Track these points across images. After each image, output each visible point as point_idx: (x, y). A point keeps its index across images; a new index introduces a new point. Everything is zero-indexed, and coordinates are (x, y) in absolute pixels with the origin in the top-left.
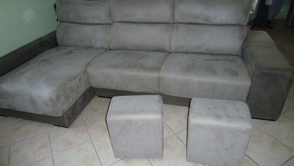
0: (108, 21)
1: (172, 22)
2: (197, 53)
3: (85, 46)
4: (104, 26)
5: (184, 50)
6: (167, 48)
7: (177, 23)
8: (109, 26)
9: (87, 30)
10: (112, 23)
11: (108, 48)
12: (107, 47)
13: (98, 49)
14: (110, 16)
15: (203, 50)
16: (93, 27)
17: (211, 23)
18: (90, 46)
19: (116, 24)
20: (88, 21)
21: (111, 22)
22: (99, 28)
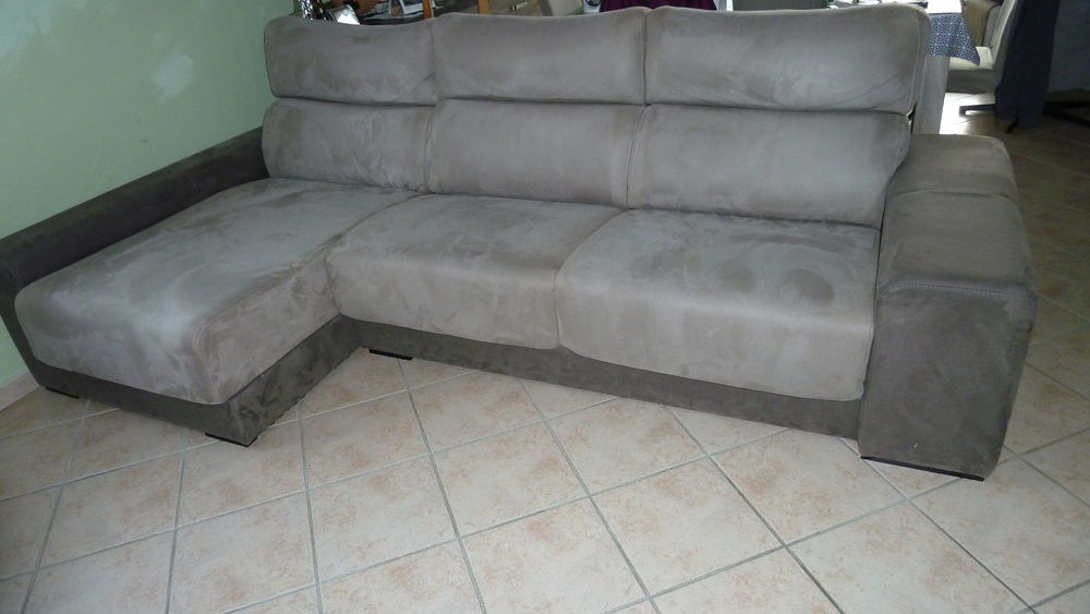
0: (427, 94)
1: (639, 98)
3: (348, 177)
4: (410, 112)
6: (617, 192)
7: (656, 103)
8: (427, 111)
9: (357, 123)
10: (440, 100)
11: (422, 189)
12: (419, 183)
13: (388, 189)
14: (432, 77)
16: (376, 114)
17: (774, 105)
18: (365, 177)
19: (452, 103)
20: (359, 95)
21: (435, 98)
22: (394, 118)
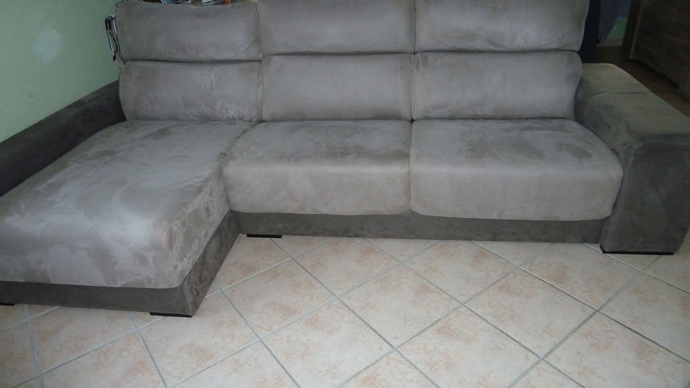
0: (254, 54)
1: (410, 49)
2: (476, 118)
3: (195, 116)
4: (244, 65)
5: (444, 112)
7: (422, 52)
8: (256, 64)
9: (203, 78)
10: (264, 57)
11: (254, 119)
12: (253, 116)
13: (231, 121)
14: (258, 40)
15: (488, 110)
16: (217, 69)
17: (502, 49)
18: (209, 114)
19: (275, 58)
20: (202, 56)
21: (260, 56)
22: (232, 70)
